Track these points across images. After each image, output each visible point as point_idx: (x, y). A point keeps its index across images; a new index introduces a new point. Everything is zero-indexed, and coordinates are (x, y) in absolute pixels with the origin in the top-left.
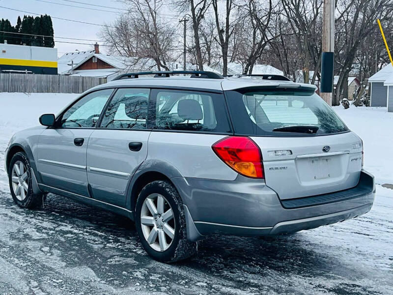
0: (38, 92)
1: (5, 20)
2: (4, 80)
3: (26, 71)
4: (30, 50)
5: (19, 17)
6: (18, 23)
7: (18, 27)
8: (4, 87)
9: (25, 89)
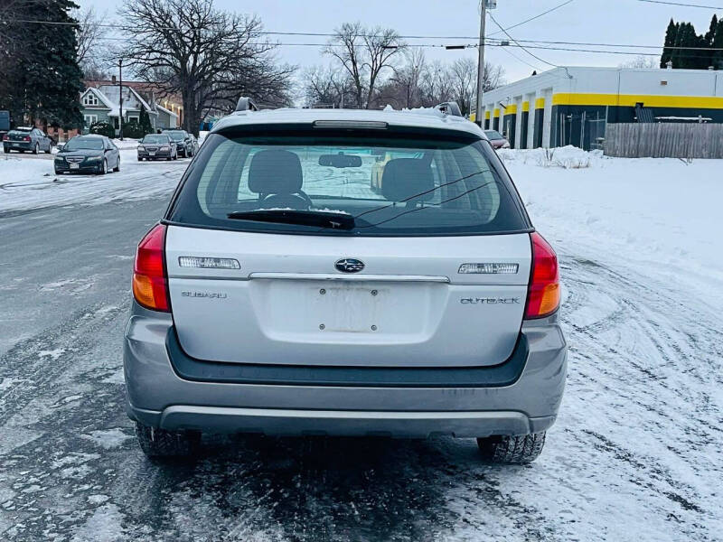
0: (710, 157)
1: (686, 24)
2: (647, 135)
3: (700, 118)
4: (713, 78)
5: (715, 16)
6: (711, 28)
7: (709, 36)
8: (646, 148)
9: (684, 152)
